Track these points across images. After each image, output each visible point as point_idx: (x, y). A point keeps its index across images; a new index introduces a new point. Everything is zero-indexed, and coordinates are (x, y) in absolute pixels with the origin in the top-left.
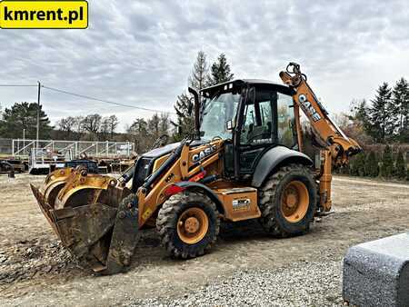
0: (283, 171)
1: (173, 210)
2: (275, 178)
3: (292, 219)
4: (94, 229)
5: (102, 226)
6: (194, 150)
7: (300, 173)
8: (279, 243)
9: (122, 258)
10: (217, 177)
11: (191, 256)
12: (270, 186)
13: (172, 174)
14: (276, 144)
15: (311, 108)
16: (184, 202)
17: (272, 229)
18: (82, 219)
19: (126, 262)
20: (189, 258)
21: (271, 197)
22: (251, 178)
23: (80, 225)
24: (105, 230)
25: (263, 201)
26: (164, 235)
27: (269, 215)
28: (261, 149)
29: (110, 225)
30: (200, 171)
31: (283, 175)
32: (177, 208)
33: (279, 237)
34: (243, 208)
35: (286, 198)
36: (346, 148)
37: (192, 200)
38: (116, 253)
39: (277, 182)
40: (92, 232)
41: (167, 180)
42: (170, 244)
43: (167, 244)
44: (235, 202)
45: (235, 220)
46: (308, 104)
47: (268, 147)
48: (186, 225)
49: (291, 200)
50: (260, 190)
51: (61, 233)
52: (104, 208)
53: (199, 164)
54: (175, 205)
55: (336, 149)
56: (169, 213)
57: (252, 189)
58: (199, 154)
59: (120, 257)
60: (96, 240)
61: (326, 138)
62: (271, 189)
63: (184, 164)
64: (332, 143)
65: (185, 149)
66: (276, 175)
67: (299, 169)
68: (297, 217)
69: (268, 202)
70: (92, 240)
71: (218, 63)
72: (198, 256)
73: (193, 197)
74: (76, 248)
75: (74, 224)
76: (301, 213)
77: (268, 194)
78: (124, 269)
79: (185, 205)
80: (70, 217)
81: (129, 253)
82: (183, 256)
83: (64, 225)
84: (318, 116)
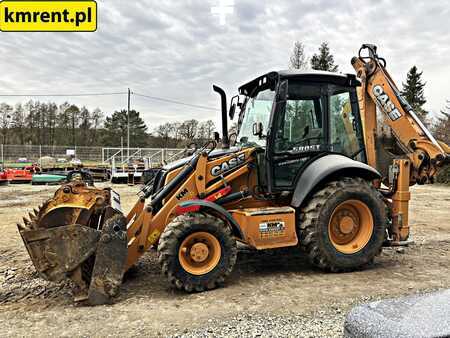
0: (332, 187)
1: (172, 234)
2: (320, 197)
3: (348, 249)
4: (72, 252)
5: (82, 252)
6: (215, 161)
7: (358, 190)
8: (323, 280)
9: (107, 287)
10: (246, 194)
11: (198, 289)
12: (312, 206)
14: (326, 152)
15: (389, 103)
16: (187, 225)
17: (316, 261)
18: (58, 242)
19: (112, 292)
20: (194, 291)
21: (313, 221)
23: (55, 248)
24: (86, 254)
25: (304, 225)
26: (162, 263)
27: (311, 242)
28: (304, 159)
29: (92, 250)
30: (223, 187)
31: (332, 192)
32: (178, 232)
33: (327, 271)
34: (274, 233)
35: (339, 221)
36: (433, 156)
38: (100, 282)
39: (322, 202)
40: (70, 255)
41: (179, 198)
42: (170, 274)
43: (166, 273)
44: (263, 226)
45: (259, 248)
47: (314, 156)
48: (192, 253)
49: (347, 224)
51: (34, 257)
52: (85, 229)
53: (220, 178)
54: (175, 228)
55: (420, 157)
56: (168, 237)
58: (221, 166)
59: (105, 286)
60: (76, 265)
61: (407, 142)
62: (313, 211)
63: (201, 178)
64: (415, 149)
65: (203, 160)
66: (322, 193)
67: (356, 184)
68: (355, 247)
69: (310, 227)
70: (71, 264)
71: (319, 54)
72: (206, 289)
73: (199, 219)
74: (52, 274)
75: (48, 247)
76: (362, 241)
77: (310, 216)
78: (110, 300)
79: (188, 228)
80: (43, 240)
81: (116, 282)
82: (186, 288)
83: (37, 248)
84: (397, 113)
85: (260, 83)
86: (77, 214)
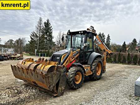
0: (96, 59)
2: (95, 62)
5: (57, 79)
6: (73, 52)
9: (62, 90)
12: (94, 64)
13: (68, 61)
14: (93, 51)
15: (98, 40)
17: (94, 78)
18: (52, 77)
19: (63, 92)
21: (94, 68)
23: (51, 79)
24: (58, 81)
26: (71, 81)
27: (94, 73)
28: (90, 53)
29: (59, 79)
30: (75, 59)
31: (97, 61)
33: (95, 80)
34: (87, 71)
36: (109, 53)
38: (60, 89)
39: (95, 63)
40: (54, 81)
42: (73, 84)
43: (72, 84)
45: (87, 75)
46: (97, 39)
48: (76, 78)
49: (97, 69)
50: (91, 65)
52: (58, 72)
53: (74, 57)
54: (74, 71)
55: (106, 53)
56: (73, 74)
57: (89, 65)
58: (74, 54)
61: (103, 50)
62: (94, 65)
63: (71, 57)
64: (105, 51)
66: (95, 61)
67: (100, 59)
68: (99, 74)
70: (54, 84)
71: (46, 22)
72: (79, 88)
73: (78, 68)
77: (93, 67)
79: (77, 71)
80: (49, 77)
81: (64, 88)
82: (76, 88)
83: (47, 80)
84: (100, 43)
85: (80, 32)
86: (56, 68)
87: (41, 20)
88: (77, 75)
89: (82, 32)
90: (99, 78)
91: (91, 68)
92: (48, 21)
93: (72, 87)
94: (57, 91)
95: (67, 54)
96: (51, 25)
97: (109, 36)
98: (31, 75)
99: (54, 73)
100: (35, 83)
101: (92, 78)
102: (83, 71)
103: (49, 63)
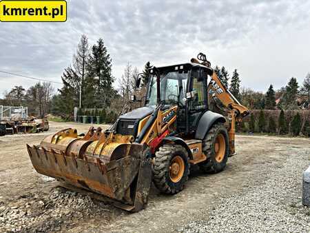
0: (214, 127)
1: (167, 158)
2: (211, 133)
3: (218, 160)
4: (127, 176)
5: (132, 174)
6: (164, 113)
9: (143, 198)
12: (209, 138)
13: (153, 132)
14: (207, 109)
15: (216, 85)
16: (173, 152)
17: (209, 168)
18: (121, 170)
19: (145, 201)
21: (210, 146)
22: (195, 133)
23: (120, 174)
24: (134, 177)
25: (205, 149)
26: (162, 178)
27: (209, 158)
28: (200, 113)
29: (136, 173)
30: (167, 129)
31: (215, 130)
32: (169, 157)
33: (213, 173)
34: (195, 154)
35: (215, 146)
36: (242, 112)
37: (177, 150)
38: (140, 195)
39: (213, 136)
40: (126, 179)
41: (150, 136)
42: (166, 184)
43: (164, 183)
44: (192, 151)
45: (195, 163)
46: (214, 82)
48: (173, 169)
49: (217, 147)
50: (203, 141)
52: (133, 159)
53: (166, 124)
54: (168, 154)
55: (236, 112)
56: (166, 161)
57: (199, 141)
58: (166, 116)
60: (128, 186)
61: (227, 105)
62: (209, 141)
63: (159, 124)
65: (160, 112)
66: (212, 131)
68: (220, 158)
69: (209, 149)
70: (126, 185)
71: (97, 45)
72: (180, 191)
73: (177, 148)
75: (117, 174)
76: (222, 155)
77: (208, 144)
78: (144, 206)
79: (173, 154)
80: (115, 169)
81: (146, 194)
82: (173, 192)
83: (111, 176)
84: (221, 90)
85: (177, 68)
86: (129, 149)
87: (84, 42)
88: (175, 162)
89: (182, 67)
90: (221, 169)
91: (203, 146)
92: (101, 43)
93: (165, 189)
94: (133, 200)
95: (151, 118)
96: (107, 53)
97: (236, 75)
98: (74, 166)
99: (126, 162)
100: (83, 183)
101: (207, 169)
102: (187, 154)
103: (114, 138)
